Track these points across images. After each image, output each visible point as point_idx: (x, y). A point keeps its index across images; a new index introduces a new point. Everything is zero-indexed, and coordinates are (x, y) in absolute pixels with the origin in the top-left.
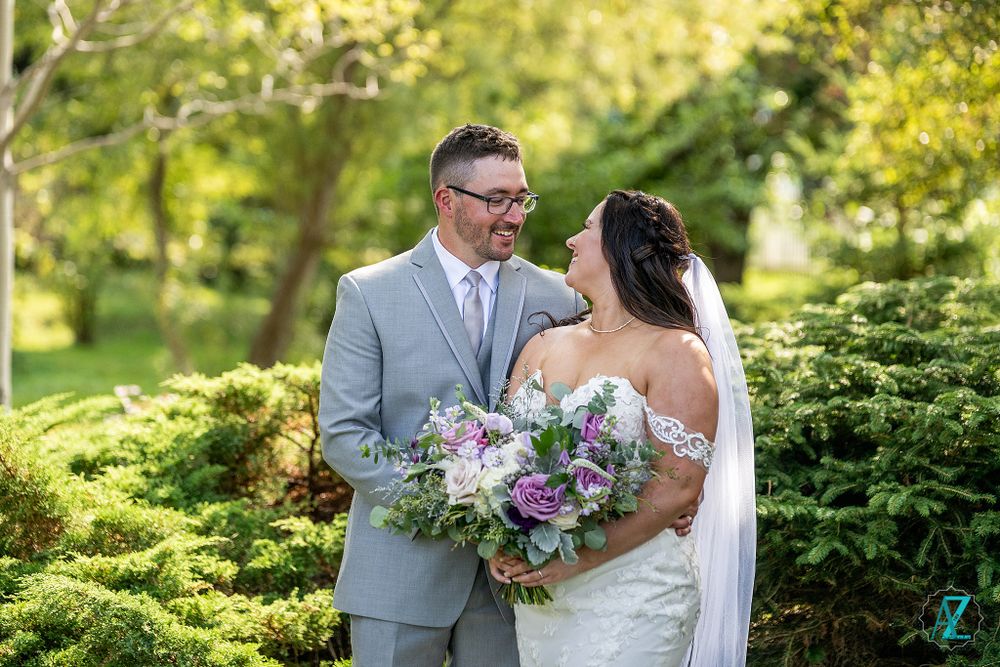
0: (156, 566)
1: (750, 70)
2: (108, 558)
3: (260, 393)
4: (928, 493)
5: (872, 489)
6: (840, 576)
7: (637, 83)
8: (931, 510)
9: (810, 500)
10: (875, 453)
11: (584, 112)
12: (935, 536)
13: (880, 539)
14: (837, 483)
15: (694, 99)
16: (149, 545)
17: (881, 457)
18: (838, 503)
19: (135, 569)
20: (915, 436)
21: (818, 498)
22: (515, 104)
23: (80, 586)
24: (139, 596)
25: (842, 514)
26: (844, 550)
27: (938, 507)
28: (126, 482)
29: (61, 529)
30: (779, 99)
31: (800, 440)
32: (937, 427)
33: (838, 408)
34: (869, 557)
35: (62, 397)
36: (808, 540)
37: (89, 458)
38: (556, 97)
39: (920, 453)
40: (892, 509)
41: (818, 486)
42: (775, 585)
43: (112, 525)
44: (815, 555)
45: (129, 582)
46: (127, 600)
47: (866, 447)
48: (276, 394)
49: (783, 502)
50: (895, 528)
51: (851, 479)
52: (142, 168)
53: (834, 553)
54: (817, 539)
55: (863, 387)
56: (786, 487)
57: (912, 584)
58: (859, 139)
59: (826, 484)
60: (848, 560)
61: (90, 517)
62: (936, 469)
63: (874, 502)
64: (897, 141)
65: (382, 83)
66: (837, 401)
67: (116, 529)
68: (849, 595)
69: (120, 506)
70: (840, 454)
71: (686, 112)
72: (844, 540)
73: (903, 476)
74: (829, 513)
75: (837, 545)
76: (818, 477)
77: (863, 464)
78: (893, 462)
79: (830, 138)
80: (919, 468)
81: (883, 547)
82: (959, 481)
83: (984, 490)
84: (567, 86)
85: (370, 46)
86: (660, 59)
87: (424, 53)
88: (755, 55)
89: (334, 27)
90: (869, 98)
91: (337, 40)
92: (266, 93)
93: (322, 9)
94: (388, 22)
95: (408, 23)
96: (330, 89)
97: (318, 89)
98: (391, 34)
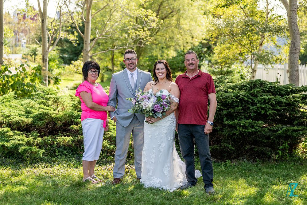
1: (201, 45)
7: (184, 46)
11: (176, 50)
12: (218, 114)
38: (172, 48)
52: (111, 57)
58: (215, 55)
64: (220, 56)
65: (145, 44)
79: (211, 55)
82: (221, 106)
83: (225, 107)
84: (173, 46)
85: (143, 39)
86: (187, 43)
87: (151, 40)
88: (201, 43)
89: (137, 36)
90: (217, 49)
91: (138, 38)
92: (127, 46)
93: (136, 33)
94: (146, 35)
95: (149, 36)
96: (137, 45)
97: (135, 45)
98: (146, 38)
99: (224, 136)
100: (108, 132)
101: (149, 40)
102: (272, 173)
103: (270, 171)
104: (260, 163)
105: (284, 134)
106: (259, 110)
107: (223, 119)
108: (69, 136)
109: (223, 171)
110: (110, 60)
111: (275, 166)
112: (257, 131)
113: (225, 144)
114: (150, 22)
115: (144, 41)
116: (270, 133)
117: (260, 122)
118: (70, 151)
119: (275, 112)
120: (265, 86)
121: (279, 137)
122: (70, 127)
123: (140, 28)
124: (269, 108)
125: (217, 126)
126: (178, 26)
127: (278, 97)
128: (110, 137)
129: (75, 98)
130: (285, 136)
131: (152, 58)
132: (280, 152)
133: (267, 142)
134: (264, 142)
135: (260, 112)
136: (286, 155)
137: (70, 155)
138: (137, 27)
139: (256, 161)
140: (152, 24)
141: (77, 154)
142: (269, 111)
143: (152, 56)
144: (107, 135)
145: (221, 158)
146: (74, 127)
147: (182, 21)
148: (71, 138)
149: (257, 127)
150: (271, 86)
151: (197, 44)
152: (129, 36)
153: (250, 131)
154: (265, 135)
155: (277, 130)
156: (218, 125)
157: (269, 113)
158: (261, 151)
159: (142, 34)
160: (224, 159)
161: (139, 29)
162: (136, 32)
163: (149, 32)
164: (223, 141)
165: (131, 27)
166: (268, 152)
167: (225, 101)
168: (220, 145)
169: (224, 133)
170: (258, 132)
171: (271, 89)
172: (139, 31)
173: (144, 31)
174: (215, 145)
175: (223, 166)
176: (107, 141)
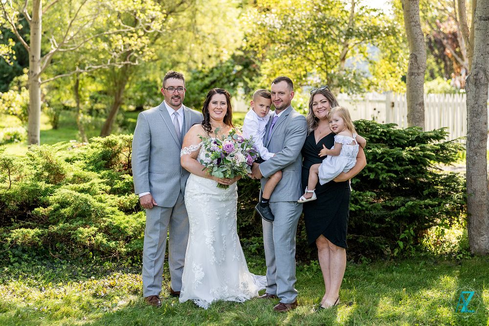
0: (90, 187)
1: (232, 60)
2: (77, 185)
3: (116, 142)
7: (203, 63)
11: (189, 70)
15: (217, 67)
16: (88, 181)
19: (85, 188)
23: (71, 192)
24: (86, 195)
28: (81, 165)
29: (64, 177)
30: (239, 68)
35: (63, 142)
37: (70, 158)
38: (182, 66)
43: (78, 176)
45: (82, 191)
46: (84, 196)
48: (120, 142)
58: (263, 78)
61: (72, 174)
65: (139, 61)
67: (79, 177)
69: (80, 171)
71: (215, 70)
79: (254, 78)
84: (185, 63)
85: (137, 51)
86: (210, 56)
87: (150, 53)
88: (233, 56)
89: (127, 46)
90: (266, 68)
91: (128, 50)
92: (109, 64)
93: (124, 42)
94: (141, 45)
95: (146, 46)
96: (126, 62)
97: (122, 63)
98: (142, 48)
100: (104, 219)
101: (148, 53)
102: (393, 279)
103: (388, 276)
104: (367, 265)
105: (408, 213)
106: (366, 173)
108: (32, 228)
110: (72, 89)
111: (394, 267)
112: (364, 209)
114: (150, 21)
115: (139, 55)
116: (383, 212)
117: (369, 193)
118: (35, 254)
119: (393, 175)
120: (374, 132)
121: (399, 218)
122: (33, 212)
123: (132, 32)
124: (382, 169)
126: (193, 27)
127: (396, 150)
128: (107, 226)
129: (38, 158)
130: (409, 216)
131: (147, 85)
132: (401, 244)
133: (379, 227)
134: (374, 228)
135: (368, 176)
136: (410, 249)
137: (35, 261)
138: (127, 30)
139: (361, 261)
140: (152, 24)
141: (47, 258)
142: (382, 173)
143: (147, 82)
144: (102, 224)
145: (299, 257)
146: (41, 211)
147: (199, 18)
148: (37, 230)
149: (363, 203)
150: (383, 132)
151: (226, 57)
152: (110, 46)
153: (353, 209)
154: (375, 216)
155: (397, 207)
157: (383, 178)
158: (370, 243)
159: (135, 43)
161: (130, 34)
162: (124, 38)
163: (147, 39)
165: (115, 30)
166: (381, 244)
170: (364, 211)
171: (383, 136)
172: (130, 37)
173: (140, 37)
175: (307, 271)
176: (102, 233)
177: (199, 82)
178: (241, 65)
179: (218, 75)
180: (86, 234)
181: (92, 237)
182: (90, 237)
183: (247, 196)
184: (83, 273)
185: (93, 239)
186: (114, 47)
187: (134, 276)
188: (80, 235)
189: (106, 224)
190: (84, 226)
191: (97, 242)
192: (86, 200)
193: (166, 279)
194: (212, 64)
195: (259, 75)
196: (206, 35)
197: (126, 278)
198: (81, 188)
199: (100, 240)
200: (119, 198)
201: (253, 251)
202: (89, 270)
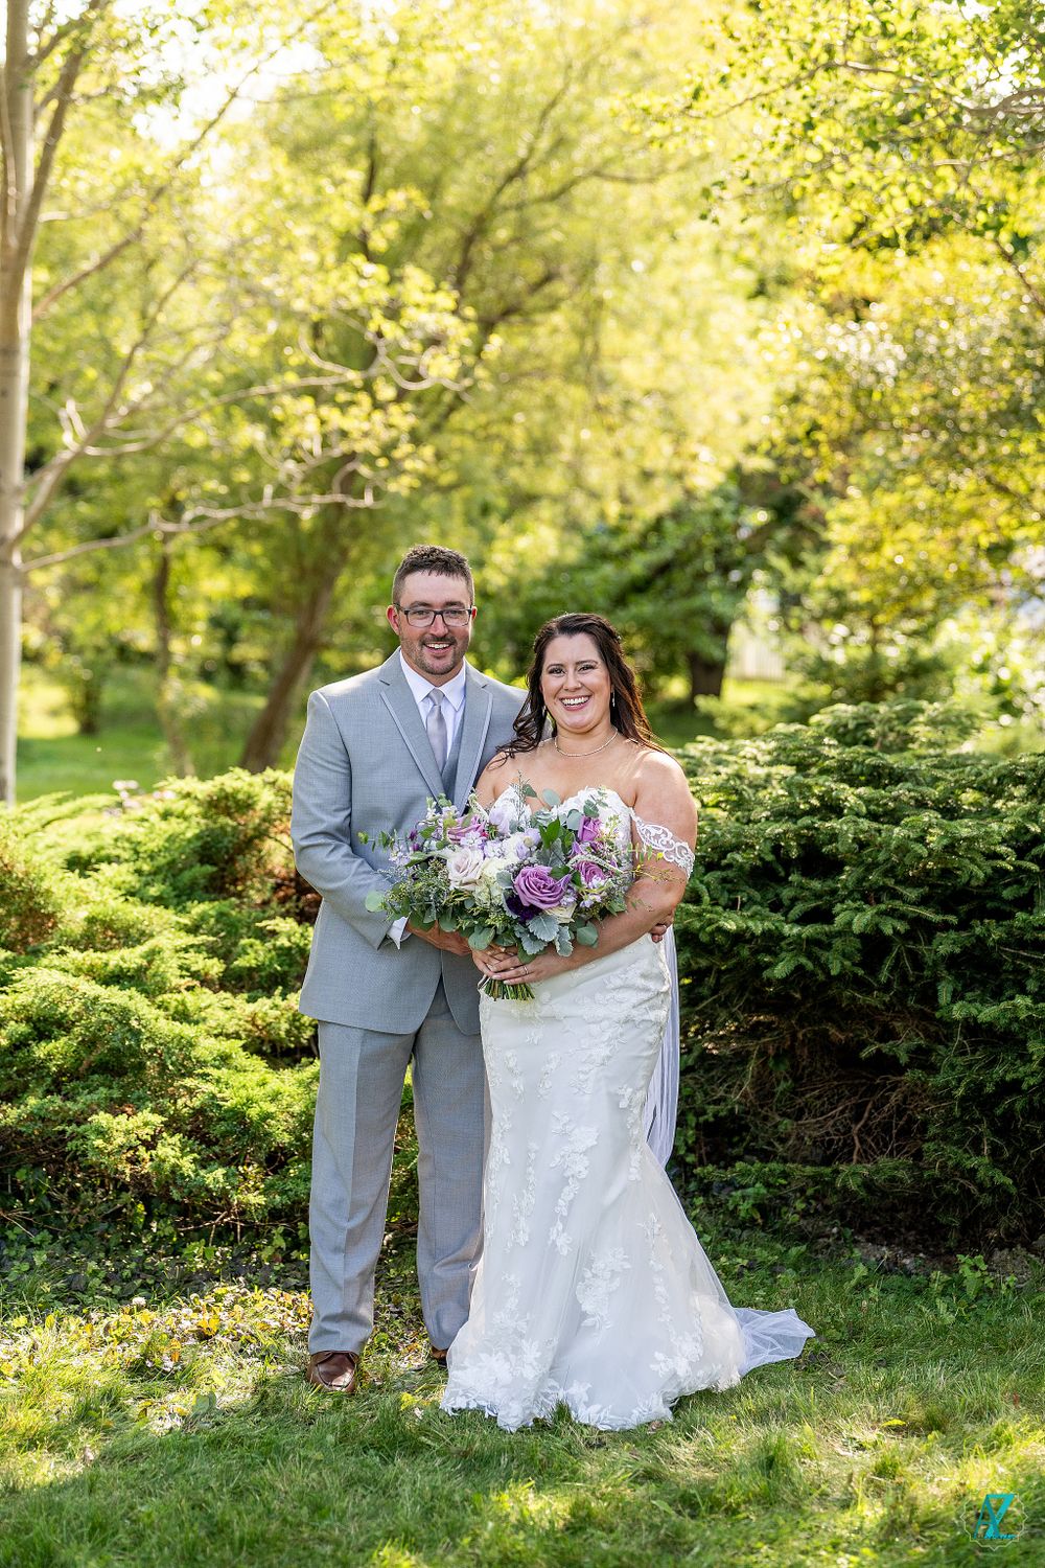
0: (145, 963)
1: (732, 488)
2: (99, 954)
3: (250, 797)
4: (892, 913)
5: (838, 907)
6: (804, 990)
7: (624, 500)
8: (894, 929)
9: (778, 916)
10: (841, 872)
11: (572, 525)
12: (898, 958)
13: (844, 955)
14: (804, 900)
15: (677, 515)
16: (139, 942)
17: (847, 876)
18: (803, 920)
19: (125, 966)
20: (881, 857)
21: (785, 914)
22: (505, 518)
23: (72, 980)
24: (127, 992)
25: (809, 930)
26: (810, 966)
27: (901, 927)
28: (119, 880)
29: (55, 925)
30: (761, 517)
31: (770, 858)
32: (903, 849)
33: (808, 828)
34: (834, 973)
35: (61, 794)
36: (775, 955)
37: (84, 855)
38: (545, 510)
39: (885, 874)
40: (857, 927)
41: (786, 903)
42: (742, 996)
43: (103, 922)
44: (780, 970)
45: (117, 978)
46: (116, 996)
47: (832, 866)
48: (266, 798)
49: (752, 917)
50: (859, 946)
51: (818, 896)
52: (147, 569)
53: (800, 968)
54: (783, 955)
55: (832, 808)
56: (755, 903)
57: (874, 1000)
58: (835, 559)
59: (794, 900)
60: (813, 974)
61: (83, 913)
62: (900, 889)
63: (839, 920)
64: (870, 561)
65: (378, 494)
66: (806, 821)
67: (108, 925)
68: (813, 1007)
69: (113, 904)
70: (808, 872)
71: (669, 525)
72: (809, 956)
73: (869, 895)
74: (796, 930)
75: (803, 960)
76: (786, 893)
77: (830, 883)
78: (860, 881)
79: (807, 557)
80: (884, 888)
81: (847, 963)
82: (923, 901)
83: (946, 910)
84: (557, 500)
85: (369, 459)
86: (647, 476)
87: (419, 466)
88: (737, 473)
89: (333, 439)
90: (846, 520)
91: (337, 452)
92: (267, 501)
93: (323, 422)
94: (386, 436)
95: (405, 437)
96: (328, 499)
97: (316, 498)
98: (387, 449)
99: (942, 1099)
100: (188, 1082)
101: (409, 464)
107: (936, 991)
109: (945, 1330)
110: (144, 588)
113: (949, 1149)
114: (417, 347)
115: (375, 469)
123: (348, 387)
125: (894, 1035)
126: (585, 368)
128: (199, 1112)
138: (334, 380)
140: (427, 359)
144: (180, 1102)
145: (917, 1242)
147: (611, 335)
151: (707, 477)
152: (274, 436)
156: (898, 1025)
159: (362, 426)
160: (936, 1246)
161: (342, 397)
162: (325, 411)
163: (406, 413)
164: (932, 1130)
165: (292, 378)
167: (947, 873)
168: (918, 1155)
169: (940, 1079)
172: (343, 407)
173: (377, 405)
174: (883, 1160)
175: (943, 1294)
176: (178, 1136)
177: (608, 569)
178: (764, 506)
179: (678, 544)
180: (120, 1140)
181: (142, 1149)
182: (135, 1149)
183: (724, 1005)
184: (106, 1281)
185: (146, 1156)
186: (287, 441)
187: (289, 1298)
188: (99, 1142)
189: (196, 1103)
190: (115, 1107)
191: (158, 1169)
192: (124, 1016)
193: (407, 1315)
194: (657, 502)
195: (823, 546)
196: (636, 396)
197: (258, 1307)
198: (111, 967)
199: (173, 1161)
200: (251, 1008)
201: (742, 1214)
202: (126, 1273)
